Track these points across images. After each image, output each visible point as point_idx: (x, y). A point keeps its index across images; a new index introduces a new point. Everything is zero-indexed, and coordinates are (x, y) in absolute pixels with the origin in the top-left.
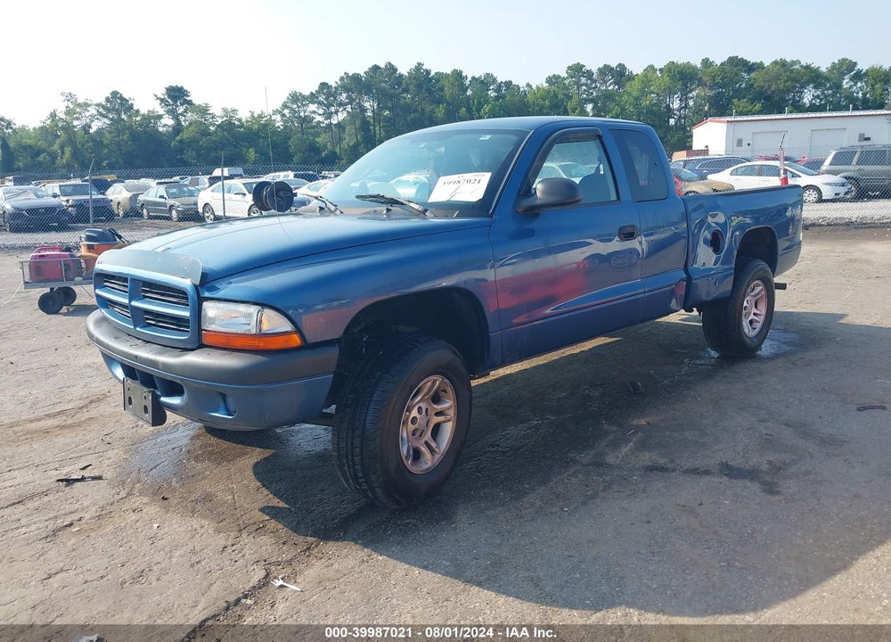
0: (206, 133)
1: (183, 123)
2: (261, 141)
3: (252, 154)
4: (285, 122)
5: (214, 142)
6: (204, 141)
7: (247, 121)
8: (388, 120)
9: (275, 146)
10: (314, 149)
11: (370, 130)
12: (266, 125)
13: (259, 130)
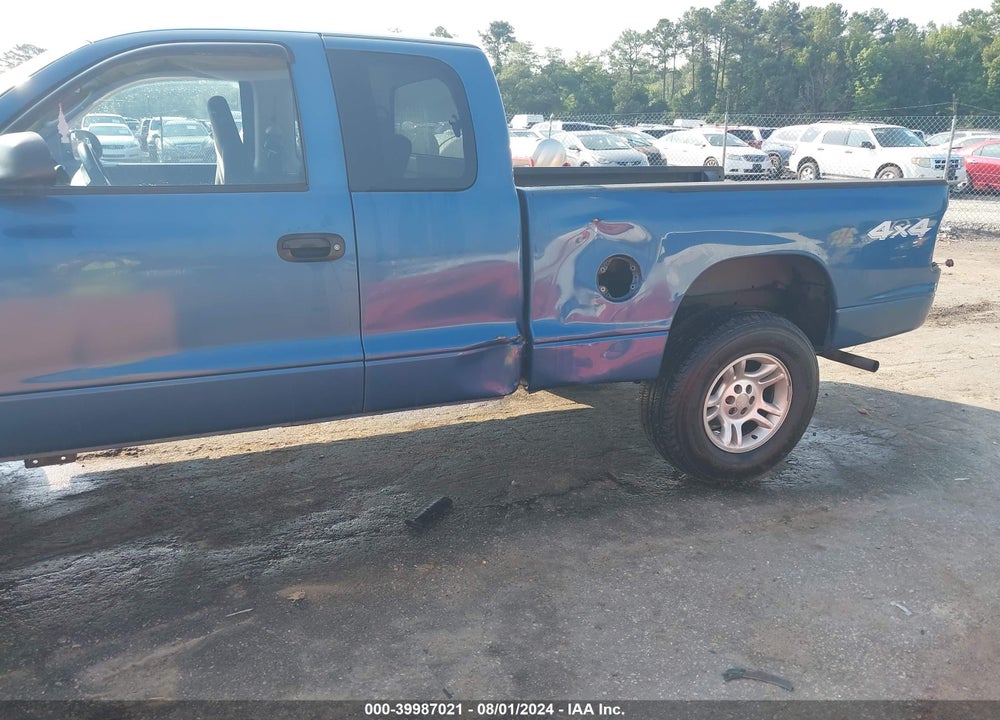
0: (525, 74)
1: (503, 62)
2: (582, 86)
3: (571, 101)
4: (615, 64)
5: (532, 86)
6: (520, 84)
7: (572, 63)
8: (735, 65)
9: (596, 92)
10: (641, 97)
11: (711, 78)
12: (592, 68)
13: (584, 73)
